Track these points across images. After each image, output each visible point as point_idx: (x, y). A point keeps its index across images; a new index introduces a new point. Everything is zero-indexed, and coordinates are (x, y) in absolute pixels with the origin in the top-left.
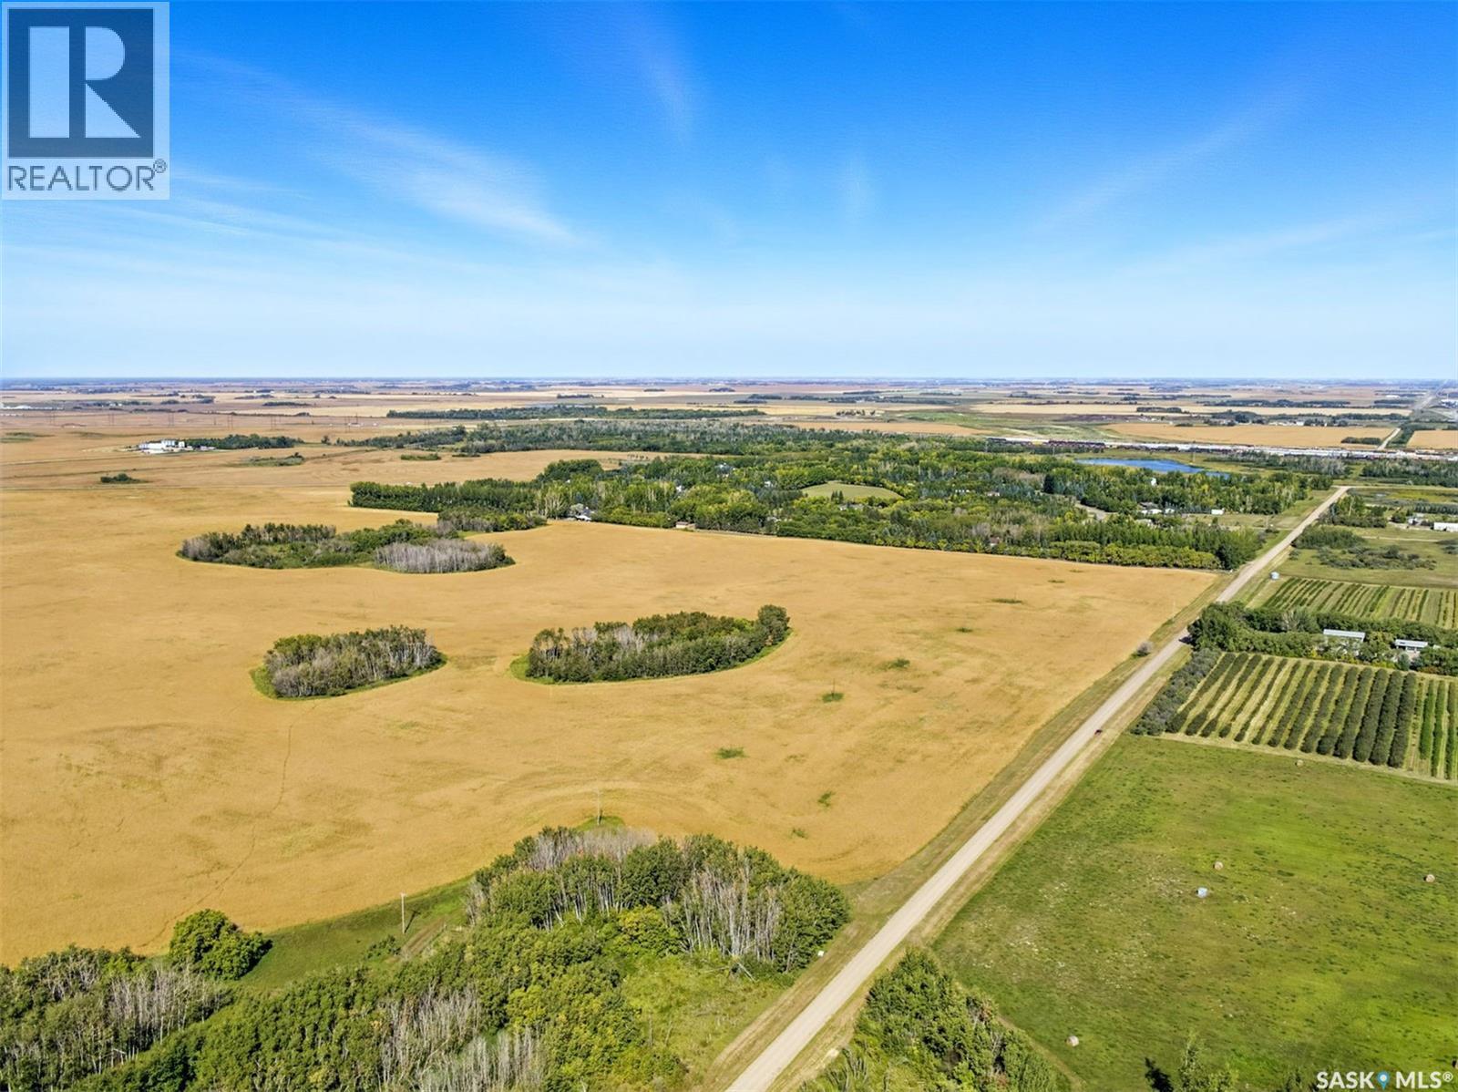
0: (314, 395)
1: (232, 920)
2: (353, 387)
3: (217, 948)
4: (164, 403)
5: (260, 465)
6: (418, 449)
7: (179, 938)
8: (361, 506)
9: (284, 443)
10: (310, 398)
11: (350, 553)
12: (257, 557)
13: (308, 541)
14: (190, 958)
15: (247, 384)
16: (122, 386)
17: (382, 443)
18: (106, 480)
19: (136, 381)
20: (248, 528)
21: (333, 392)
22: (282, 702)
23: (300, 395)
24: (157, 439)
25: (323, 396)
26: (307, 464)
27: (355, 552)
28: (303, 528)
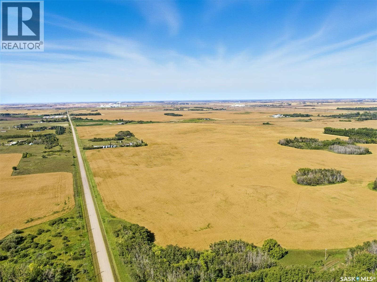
0: (317, 103)
1: (279, 243)
2: (328, 101)
3: (274, 250)
4: (279, 105)
5: (301, 121)
6: (345, 118)
7: (265, 245)
8: (326, 133)
9: (307, 116)
10: (316, 104)
11: (322, 146)
12: (297, 145)
13: (311, 142)
14: (267, 250)
15: (300, 101)
16: (270, 101)
17: (334, 116)
18: (264, 124)
19: (274, 100)
20: (296, 138)
21: (322, 102)
22: (299, 185)
23: (313, 103)
24: (276, 114)
25: (319, 103)
26: (313, 121)
27: (323, 146)
28: (310, 139)
